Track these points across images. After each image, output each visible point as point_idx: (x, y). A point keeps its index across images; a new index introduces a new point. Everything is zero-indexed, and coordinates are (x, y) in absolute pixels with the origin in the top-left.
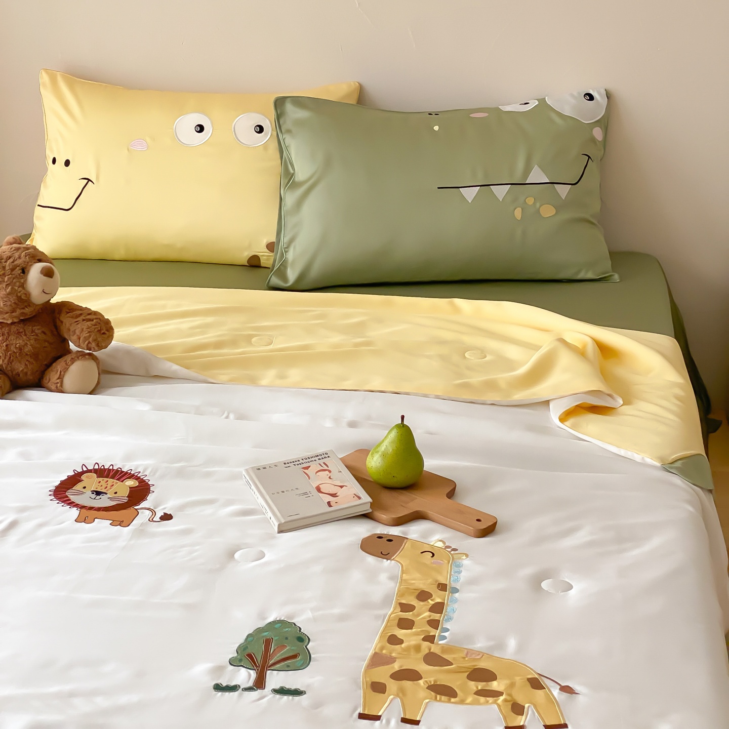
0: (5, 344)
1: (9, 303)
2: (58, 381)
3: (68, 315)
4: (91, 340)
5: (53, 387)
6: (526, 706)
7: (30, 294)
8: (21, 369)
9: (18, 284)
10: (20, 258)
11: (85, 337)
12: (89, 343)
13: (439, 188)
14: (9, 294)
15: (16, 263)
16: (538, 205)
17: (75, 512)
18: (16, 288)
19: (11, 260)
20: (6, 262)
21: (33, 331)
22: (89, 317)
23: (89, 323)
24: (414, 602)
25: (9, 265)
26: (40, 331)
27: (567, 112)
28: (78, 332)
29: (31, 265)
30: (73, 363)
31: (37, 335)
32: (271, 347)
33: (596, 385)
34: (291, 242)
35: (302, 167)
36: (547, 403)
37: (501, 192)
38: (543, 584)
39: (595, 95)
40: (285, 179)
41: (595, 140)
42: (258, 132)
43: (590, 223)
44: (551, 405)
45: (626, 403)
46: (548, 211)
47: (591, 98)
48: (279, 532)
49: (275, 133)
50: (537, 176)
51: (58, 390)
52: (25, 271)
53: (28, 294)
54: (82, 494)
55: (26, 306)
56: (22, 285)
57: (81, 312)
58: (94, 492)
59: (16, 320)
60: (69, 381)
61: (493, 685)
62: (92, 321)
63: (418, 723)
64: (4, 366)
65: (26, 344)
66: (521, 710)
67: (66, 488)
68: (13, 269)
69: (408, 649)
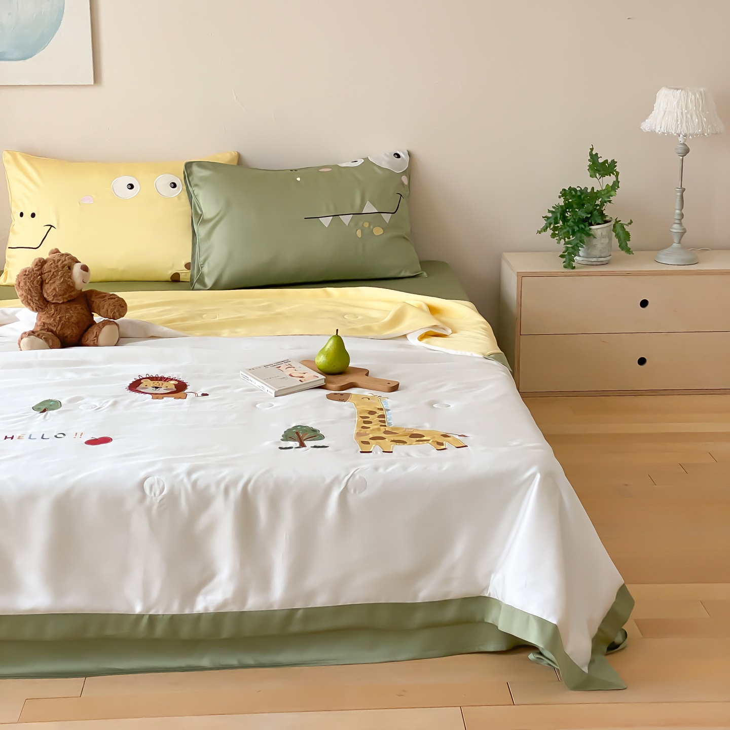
0: (58, 316)
1: (62, 289)
2: (95, 338)
3: (97, 296)
4: (115, 311)
6: (444, 442)
7: (75, 283)
8: (69, 333)
9: (67, 276)
10: (65, 260)
11: (111, 309)
12: (114, 313)
13: (305, 218)
14: (62, 282)
15: (64, 263)
16: (372, 227)
17: (150, 396)
18: (67, 279)
19: (61, 262)
20: (57, 263)
21: (76, 308)
22: (111, 297)
23: (113, 300)
24: (368, 415)
25: (60, 264)
26: (80, 308)
27: (384, 165)
28: (106, 306)
29: (73, 265)
30: (103, 327)
31: (78, 310)
33: (435, 323)
34: (205, 260)
35: (209, 209)
36: (405, 336)
37: (346, 219)
38: (434, 406)
39: (401, 154)
40: (197, 217)
41: (403, 184)
42: (173, 187)
43: (405, 238)
44: (408, 337)
45: (454, 332)
46: (378, 231)
47: (399, 156)
48: (276, 396)
49: (185, 188)
50: (369, 208)
51: (96, 345)
52: (70, 268)
53: (74, 283)
54: (147, 388)
55: (72, 291)
56: (70, 277)
57: (104, 295)
58: (153, 387)
59: (65, 300)
60: (102, 338)
61: (424, 438)
62: (115, 299)
63: (392, 452)
64: (57, 332)
65: (72, 316)
66: (442, 444)
67: (135, 386)
68: (63, 267)
69: (373, 430)
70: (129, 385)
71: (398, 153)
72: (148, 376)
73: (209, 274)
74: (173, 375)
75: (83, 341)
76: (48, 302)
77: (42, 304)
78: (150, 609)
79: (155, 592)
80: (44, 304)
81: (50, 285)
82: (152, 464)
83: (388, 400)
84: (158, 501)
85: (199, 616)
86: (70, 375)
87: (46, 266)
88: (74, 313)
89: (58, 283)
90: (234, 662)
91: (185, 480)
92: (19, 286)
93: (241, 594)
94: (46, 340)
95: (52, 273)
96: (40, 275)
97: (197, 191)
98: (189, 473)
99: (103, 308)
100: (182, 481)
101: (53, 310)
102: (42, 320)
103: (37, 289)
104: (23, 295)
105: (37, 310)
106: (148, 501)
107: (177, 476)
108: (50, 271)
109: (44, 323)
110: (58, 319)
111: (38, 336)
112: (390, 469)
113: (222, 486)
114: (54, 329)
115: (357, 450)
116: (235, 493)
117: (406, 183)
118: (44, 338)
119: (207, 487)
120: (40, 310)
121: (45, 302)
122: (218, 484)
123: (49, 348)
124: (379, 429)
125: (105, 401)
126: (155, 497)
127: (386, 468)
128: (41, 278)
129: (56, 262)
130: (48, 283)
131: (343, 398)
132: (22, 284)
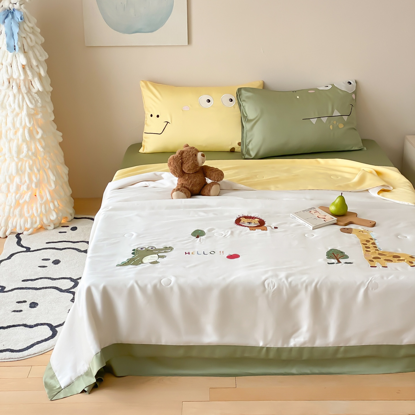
0: (190, 180)
1: (192, 167)
2: (209, 192)
3: (209, 170)
5: (207, 194)
6: (413, 262)
8: (195, 189)
9: (195, 160)
10: (193, 151)
11: (217, 176)
12: (218, 179)
13: (303, 119)
14: (192, 163)
15: (193, 153)
16: (338, 124)
17: (248, 228)
18: (195, 161)
19: (191, 152)
21: (199, 176)
22: (216, 170)
23: (217, 172)
24: (366, 243)
26: (200, 176)
27: (343, 89)
28: (214, 175)
29: (197, 153)
30: (213, 186)
31: (200, 177)
32: (264, 178)
33: (384, 183)
34: (250, 142)
35: (251, 114)
36: (367, 190)
37: (324, 120)
38: (398, 237)
39: (351, 82)
40: (244, 118)
41: (353, 99)
42: (231, 101)
43: (355, 129)
44: (369, 191)
45: (394, 188)
46: (341, 126)
47: (350, 83)
48: (313, 229)
49: (237, 101)
50: (336, 113)
51: (209, 195)
52: (196, 155)
53: (198, 163)
54: (245, 223)
55: (197, 167)
56: (196, 160)
57: (212, 169)
58: (248, 223)
59: (194, 172)
60: (212, 192)
61: (401, 258)
62: (218, 171)
63: (387, 267)
64: (189, 188)
65: (197, 180)
66: (412, 263)
67: (238, 221)
68: (193, 155)
69: (372, 253)
70: (235, 221)
71: (350, 81)
72: (243, 216)
73: (252, 149)
74: (256, 215)
75: (202, 193)
76: (185, 173)
77: (182, 174)
78: (267, 345)
79: (270, 336)
80: (183, 174)
81: (186, 164)
82: (266, 272)
83: (373, 233)
84: (272, 291)
85: (291, 349)
86: (202, 214)
87: (184, 154)
88: (197, 179)
89: (190, 163)
90: (309, 372)
91: (286, 282)
92: (170, 165)
93: (313, 338)
94: (185, 193)
95: (187, 158)
96: (181, 159)
97: (244, 104)
98: (287, 278)
99: (212, 176)
100: (284, 282)
101: (187, 177)
102: (182, 182)
103: (179, 167)
104: (172, 169)
105: (179, 177)
106: (267, 291)
107: (281, 279)
108: (186, 157)
109: (183, 184)
110: (190, 182)
111: (181, 191)
112: (390, 278)
113: (304, 285)
114: (188, 187)
115: (369, 265)
116: (311, 289)
117: (354, 98)
118: (184, 192)
119: (297, 286)
120: (181, 177)
121: (183, 173)
122: (302, 284)
123: (186, 197)
124: (375, 252)
125: (226, 231)
126: (270, 290)
127: (388, 277)
128: (182, 161)
129: (189, 152)
130: (185, 164)
131: (349, 231)
132: (172, 163)
